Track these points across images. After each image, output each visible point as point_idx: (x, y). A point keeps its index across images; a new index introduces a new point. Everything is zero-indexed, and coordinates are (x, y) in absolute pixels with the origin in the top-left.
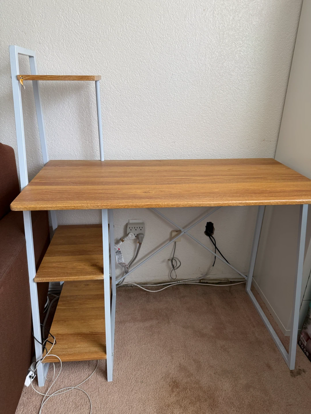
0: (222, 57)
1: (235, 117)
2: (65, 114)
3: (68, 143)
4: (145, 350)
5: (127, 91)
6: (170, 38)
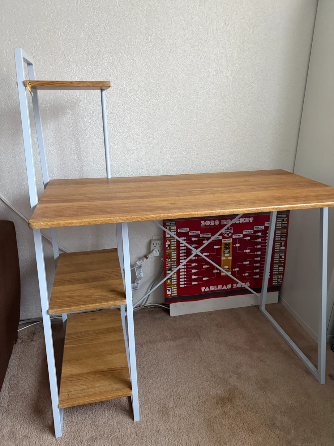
0: (243, 69)
1: (256, 128)
2: (88, 127)
3: (91, 158)
4: (181, 367)
5: (151, 103)
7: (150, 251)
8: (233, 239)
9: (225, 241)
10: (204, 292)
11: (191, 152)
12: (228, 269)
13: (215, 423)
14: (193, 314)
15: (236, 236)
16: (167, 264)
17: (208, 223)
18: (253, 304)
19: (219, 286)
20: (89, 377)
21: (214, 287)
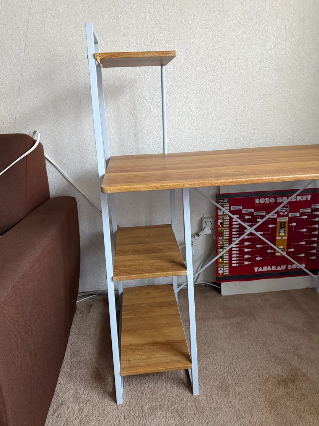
0: (303, 40)
1: (315, 101)
5: (207, 79)
6: (251, 24)
7: (201, 229)
8: (289, 218)
9: (280, 219)
10: (258, 272)
11: (246, 127)
12: (283, 249)
13: (278, 403)
14: (245, 294)
15: (292, 214)
16: (219, 242)
17: (262, 201)
18: (309, 287)
19: (273, 266)
20: (148, 348)
21: (268, 268)
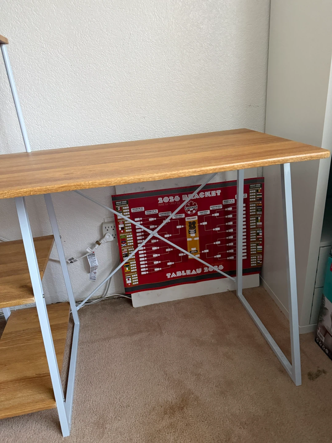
1: (212, 80)
2: (8, 95)
3: (16, 131)
4: (132, 368)
7: (103, 236)
8: (199, 216)
9: (188, 219)
10: (170, 278)
11: (135, 115)
12: (196, 252)
14: (160, 304)
15: (202, 212)
16: (123, 250)
17: (166, 200)
19: (187, 271)
20: (12, 386)
21: (182, 273)
